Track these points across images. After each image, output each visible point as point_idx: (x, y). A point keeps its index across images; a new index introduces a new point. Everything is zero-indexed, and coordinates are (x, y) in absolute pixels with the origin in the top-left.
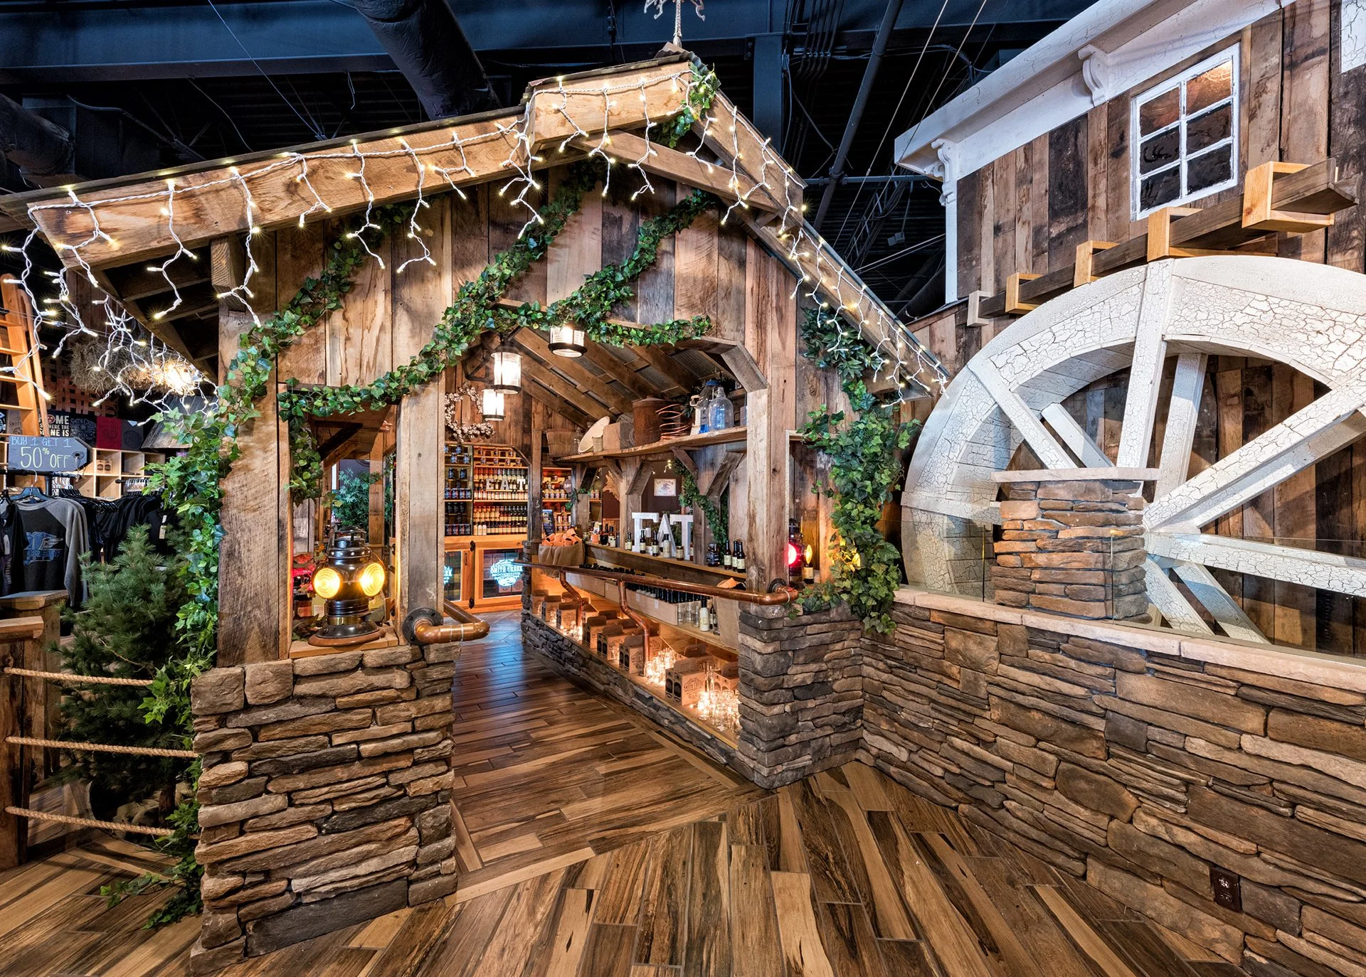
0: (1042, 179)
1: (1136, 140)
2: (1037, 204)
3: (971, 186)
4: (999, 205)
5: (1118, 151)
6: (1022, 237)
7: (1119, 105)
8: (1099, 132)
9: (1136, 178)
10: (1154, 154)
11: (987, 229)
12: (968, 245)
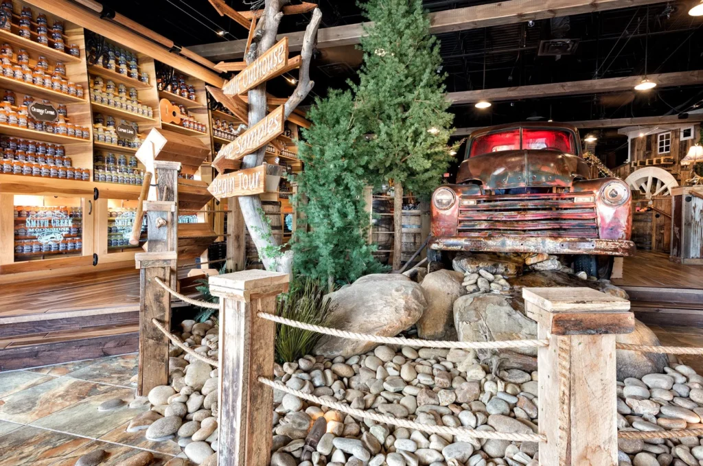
0: (645, 144)
1: (659, 141)
2: (644, 148)
3: (633, 141)
4: (638, 145)
5: (656, 142)
6: (642, 152)
7: (656, 135)
8: (653, 138)
9: (659, 147)
10: (662, 144)
11: (636, 150)
12: (632, 152)
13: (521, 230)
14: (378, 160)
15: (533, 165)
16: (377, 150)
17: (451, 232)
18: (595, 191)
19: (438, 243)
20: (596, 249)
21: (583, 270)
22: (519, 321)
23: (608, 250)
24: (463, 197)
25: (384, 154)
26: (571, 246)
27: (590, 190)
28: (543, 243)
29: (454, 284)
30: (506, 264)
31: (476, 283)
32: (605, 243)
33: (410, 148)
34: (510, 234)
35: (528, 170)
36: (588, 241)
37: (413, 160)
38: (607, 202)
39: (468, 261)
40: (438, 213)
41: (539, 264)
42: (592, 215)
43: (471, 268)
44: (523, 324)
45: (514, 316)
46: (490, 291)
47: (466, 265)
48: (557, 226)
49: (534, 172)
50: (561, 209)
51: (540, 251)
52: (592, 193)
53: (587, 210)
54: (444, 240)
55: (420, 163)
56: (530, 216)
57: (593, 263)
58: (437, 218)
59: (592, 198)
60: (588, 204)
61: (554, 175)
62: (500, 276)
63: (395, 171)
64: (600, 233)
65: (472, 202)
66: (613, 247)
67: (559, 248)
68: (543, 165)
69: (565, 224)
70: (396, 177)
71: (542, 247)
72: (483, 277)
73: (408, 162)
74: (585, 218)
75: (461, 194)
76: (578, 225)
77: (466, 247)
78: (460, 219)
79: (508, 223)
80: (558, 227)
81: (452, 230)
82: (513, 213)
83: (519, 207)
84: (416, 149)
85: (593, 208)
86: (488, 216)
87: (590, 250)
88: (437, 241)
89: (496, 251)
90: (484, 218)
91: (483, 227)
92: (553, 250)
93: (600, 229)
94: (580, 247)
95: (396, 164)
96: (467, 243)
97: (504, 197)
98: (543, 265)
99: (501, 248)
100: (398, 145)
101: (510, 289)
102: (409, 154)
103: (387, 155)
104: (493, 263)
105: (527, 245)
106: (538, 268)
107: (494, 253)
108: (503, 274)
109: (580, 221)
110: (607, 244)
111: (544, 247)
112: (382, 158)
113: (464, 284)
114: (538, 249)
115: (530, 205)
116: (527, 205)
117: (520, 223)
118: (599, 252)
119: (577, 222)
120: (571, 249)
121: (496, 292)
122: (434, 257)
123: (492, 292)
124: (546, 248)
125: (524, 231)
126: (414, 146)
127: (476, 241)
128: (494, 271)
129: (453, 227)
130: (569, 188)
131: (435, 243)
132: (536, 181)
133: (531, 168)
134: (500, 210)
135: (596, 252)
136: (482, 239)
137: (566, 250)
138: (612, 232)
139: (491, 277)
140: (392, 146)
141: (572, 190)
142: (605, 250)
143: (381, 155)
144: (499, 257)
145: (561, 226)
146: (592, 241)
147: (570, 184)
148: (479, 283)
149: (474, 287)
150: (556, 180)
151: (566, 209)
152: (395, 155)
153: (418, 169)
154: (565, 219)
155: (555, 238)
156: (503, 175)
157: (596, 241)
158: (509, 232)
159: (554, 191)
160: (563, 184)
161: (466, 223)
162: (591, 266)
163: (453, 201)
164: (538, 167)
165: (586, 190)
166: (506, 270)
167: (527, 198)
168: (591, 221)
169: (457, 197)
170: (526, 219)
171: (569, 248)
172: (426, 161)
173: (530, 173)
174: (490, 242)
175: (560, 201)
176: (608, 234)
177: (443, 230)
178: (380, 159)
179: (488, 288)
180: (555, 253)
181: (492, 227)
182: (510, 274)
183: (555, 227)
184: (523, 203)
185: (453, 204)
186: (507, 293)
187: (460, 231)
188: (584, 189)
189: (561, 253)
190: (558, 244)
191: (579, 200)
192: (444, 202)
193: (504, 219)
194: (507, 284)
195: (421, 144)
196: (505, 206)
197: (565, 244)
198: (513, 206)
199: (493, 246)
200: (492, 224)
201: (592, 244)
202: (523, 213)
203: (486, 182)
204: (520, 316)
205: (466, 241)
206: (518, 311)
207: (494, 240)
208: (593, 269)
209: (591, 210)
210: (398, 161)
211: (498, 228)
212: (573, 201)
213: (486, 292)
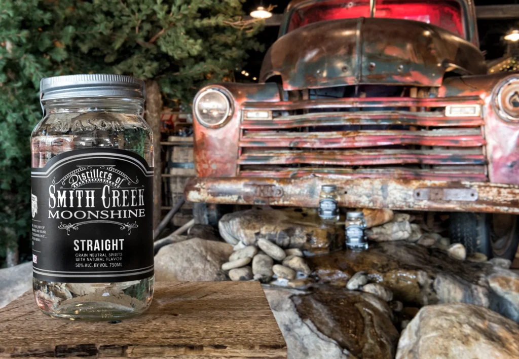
13: (346, 166)
14: (98, 36)
15: (370, 42)
16: (99, 17)
17: (226, 170)
18: (483, 96)
19: (198, 190)
20: (479, 201)
21: (457, 242)
22: (306, 341)
23: (500, 205)
24: (248, 105)
25: (111, 25)
26: (433, 196)
27: (474, 94)
28: (384, 189)
29: (208, 266)
30: (310, 230)
31: (249, 265)
32: (495, 190)
33: (161, 15)
34: (329, 173)
35: (361, 52)
36: (463, 187)
37: (168, 38)
38: (503, 114)
39: (242, 223)
40: (203, 135)
41: (375, 230)
42: (478, 141)
43: (246, 235)
44: (311, 347)
45: (297, 330)
46: (272, 279)
47: (238, 230)
48: (413, 160)
49: (371, 57)
50: (424, 128)
51: (378, 206)
52: (476, 98)
53: (469, 131)
54: (210, 185)
55: (180, 44)
56: (362, 139)
57: (481, 230)
58: (203, 144)
59: (478, 107)
60: (470, 119)
61: (408, 63)
62: (296, 251)
63: (135, 60)
64: (491, 174)
65: (264, 115)
66: (510, 198)
67: (411, 200)
68: (389, 44)
69: (428, 157)
70: (136, 69)
71: (381, 198)
72: (264, 253)
73: (161, 42)
74: (464, 145)
75: (245, 100)
76: (453, 158)
77: (247, 196)
78: (242, 145)
79: (326, 152)
80: (415, 161)
81: (229, 166)
82: (335, 134)
83: (343, 123)
84: (171, 17)
85: (479, 127)
86: (291, 140)
87: (468, 203)
88: (197, 186)
89: (301, 205)
90: (284, 144)
91: (283, 161)
92: (401, 204)
93: (491, 167)
94: (449, 198)
95: (138, 46)
96: (248, 190)
97: (316, 104)
98: (383, 230)
99: (309, 199)
100: (139, 11)
101: (310, 276)
102: (161, 28)
103: (116, 28)
104: (286, 226)
105: (356, 194)
106: (375, 237)
107: (298, 209)
108: (302, 248)
109: (457, 152)
110: (499, 193)
111: (385, 198)
112: (107, 32)
113: (225, 266)
114: (374, 201)
115: (364, 118)
116: (358, 119)
117: (347, 153)
118: (483, 207)
119: (450, 153)
120: (434, 201)
121: (281, 281)
122: (205, 216)
123: (274, 283)
124: (389, 200)
125: (355, 167)
126: (169, 12)
127: (265, 186)
128: (286, 241)
129: (231, 161)
130: (437, 88)
131: (194, 189)
132: (374, 73)
133: (367, 50)
134: (311, 129)
135: (478, 206)
136: (275, 183)
137: (424, 204)
138: (512, 172)
139: (277, 252)
140: (127, 11)
141: (442, 92)
142: (494, 203)
143: (103, 27)
144: (305, 215)
145: (421, 160)
146: (471, 186)
147: (438, 82)
148: (255, 266)
149: (243, 273)
150: (412, 73)
151: (431, 128)
152: (133, 28)
153: (177, 55)
154: (431, 148)
155: (406, 181)
156: (317, 64)
157: (480, 187)
158: (326, 170)
159: (414, 94)
160: (425, 82)
161: (254, 154)
162: (477, 235)
163: (228, 113)
164: (379, 47)
165: (467, 93)
166: (309, 240)
167: (360, 106)
168: (477, 152)
169: (237, 104)
170: (357, 145)
171: (429, 199)
172: (191, 41)
173: (364, 59)
174: (289, 189)
175: (423, 114)
176: (504, 175)
177: (214, 167)
178: (101, 33)
179: (269, 274)
180: (405, 208)
181: (298, 161)
182: (318, 249)
183: (409, 161)
184: (351, 115)
185: (229, 119)
186: (300, 284)
187: (243, 168)
188: (462, 91)
189: (416, 208)
190: (411, 193)
191: (454, 111)
192: (215, 114)
193: (317, 145)
194: (304, 267)
195: (179, 7)
196: (319, 120)
197: (423, 191)
198: (333, 120)
199: (295, 195)
200: (299, 156)
201: (470, 192)
202: (352, 134)
203: (288, 77)
204: (307, 331)
205: (246, 185)
206: (308, 322)
207: (295, 184)
208: (481, 240)
209: (476, 131)
210: (140, 41)
211: (307, 162)
212: (444, 114)
213: (261, 281)
